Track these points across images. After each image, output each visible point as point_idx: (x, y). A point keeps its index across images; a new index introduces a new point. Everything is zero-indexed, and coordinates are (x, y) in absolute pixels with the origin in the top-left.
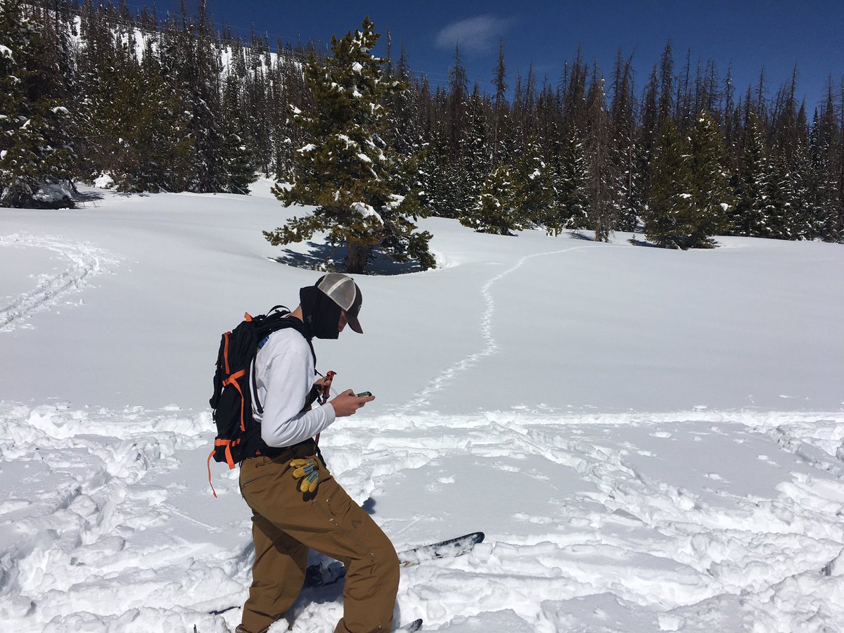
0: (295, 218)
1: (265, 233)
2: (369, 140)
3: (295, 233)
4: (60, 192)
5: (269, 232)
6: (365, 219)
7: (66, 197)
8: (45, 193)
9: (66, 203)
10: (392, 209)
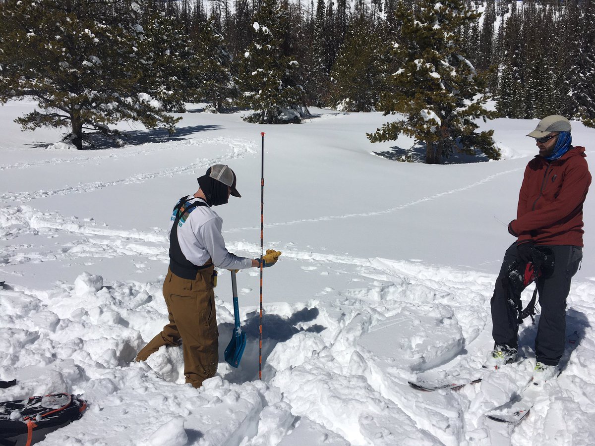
0: (388, 123)
1: (368, 134)
2: (445, 61)
3: (382, 134)
4: (293, 114)
5: (370, 133)
6: (426, 122)
7: (297, 117)
8: (285, 115)
9: (296, 121)
10: (458, 113)
